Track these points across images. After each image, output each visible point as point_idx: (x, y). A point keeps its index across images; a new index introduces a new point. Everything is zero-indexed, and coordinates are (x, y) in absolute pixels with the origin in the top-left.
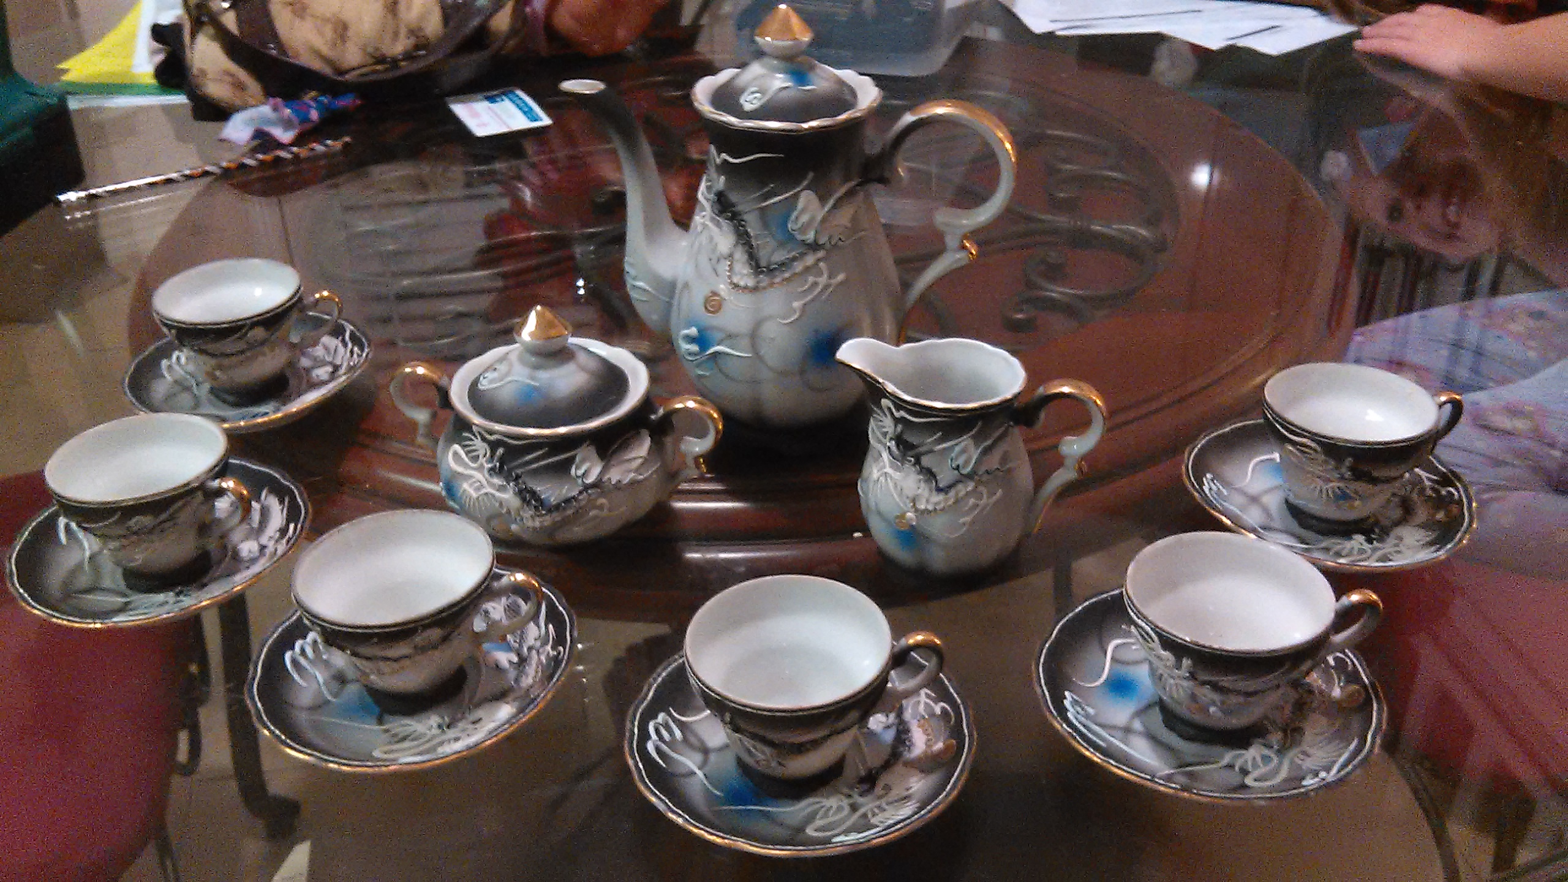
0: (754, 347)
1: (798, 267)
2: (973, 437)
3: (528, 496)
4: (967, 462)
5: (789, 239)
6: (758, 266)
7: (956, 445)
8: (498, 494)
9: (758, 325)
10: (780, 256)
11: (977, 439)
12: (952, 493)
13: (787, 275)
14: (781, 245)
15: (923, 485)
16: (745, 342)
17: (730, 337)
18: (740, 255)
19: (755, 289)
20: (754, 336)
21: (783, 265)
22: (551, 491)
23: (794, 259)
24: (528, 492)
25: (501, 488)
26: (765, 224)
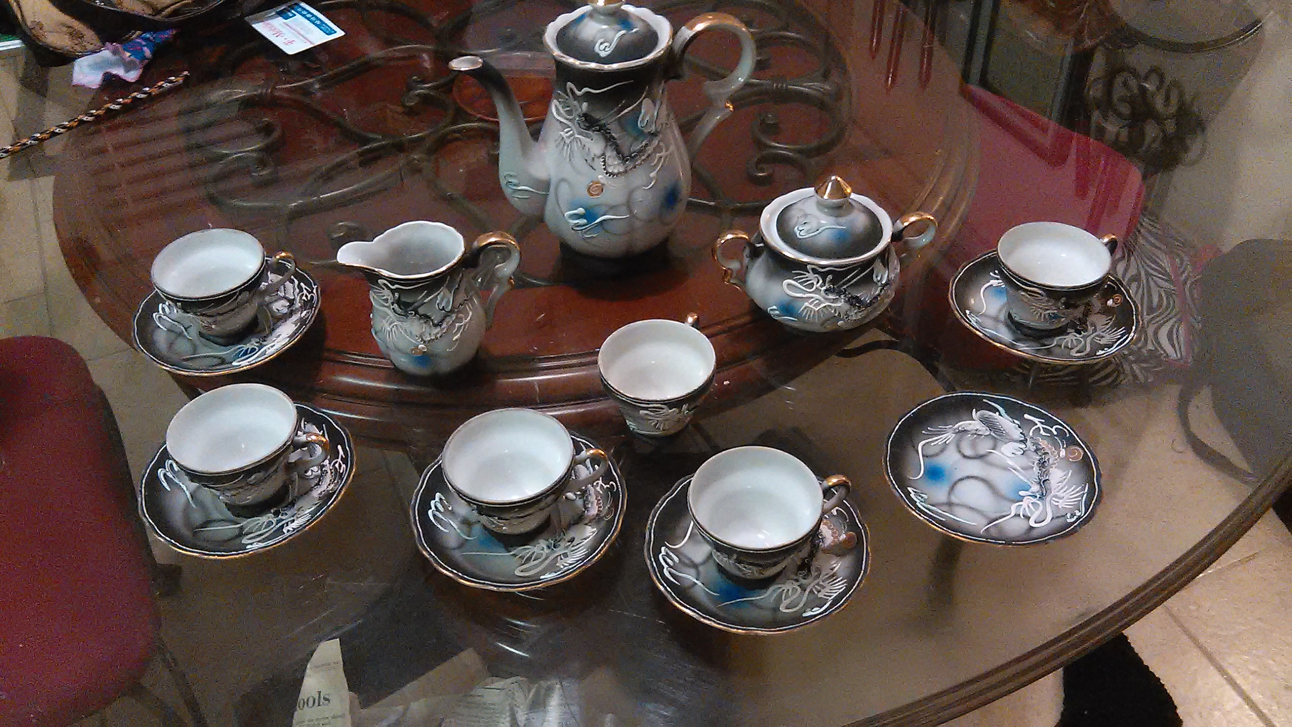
0: (630, 211)
1: (650, 150)
2: (447, 287)
3: (854, 301)
4: (448, 302)
5: (641, 134)
6: (624, 157)
7: (439, 294)
8: (833, 305)
9: (631, 194)
10: (637, 147)
11: (449, 288)
12: (444, 325)
13: (643, 158)
14: (636, 139)
15: (424, 325)
16: (624, 208)
17: (612, 208)
18: (610, 153)
19: (626, 172)
20: (629, 204)
21: (641, 151)
22: (865, 295)
23: (646, 145)
24: (854, 298)
25: (835, 301)
26: (623, 127)
